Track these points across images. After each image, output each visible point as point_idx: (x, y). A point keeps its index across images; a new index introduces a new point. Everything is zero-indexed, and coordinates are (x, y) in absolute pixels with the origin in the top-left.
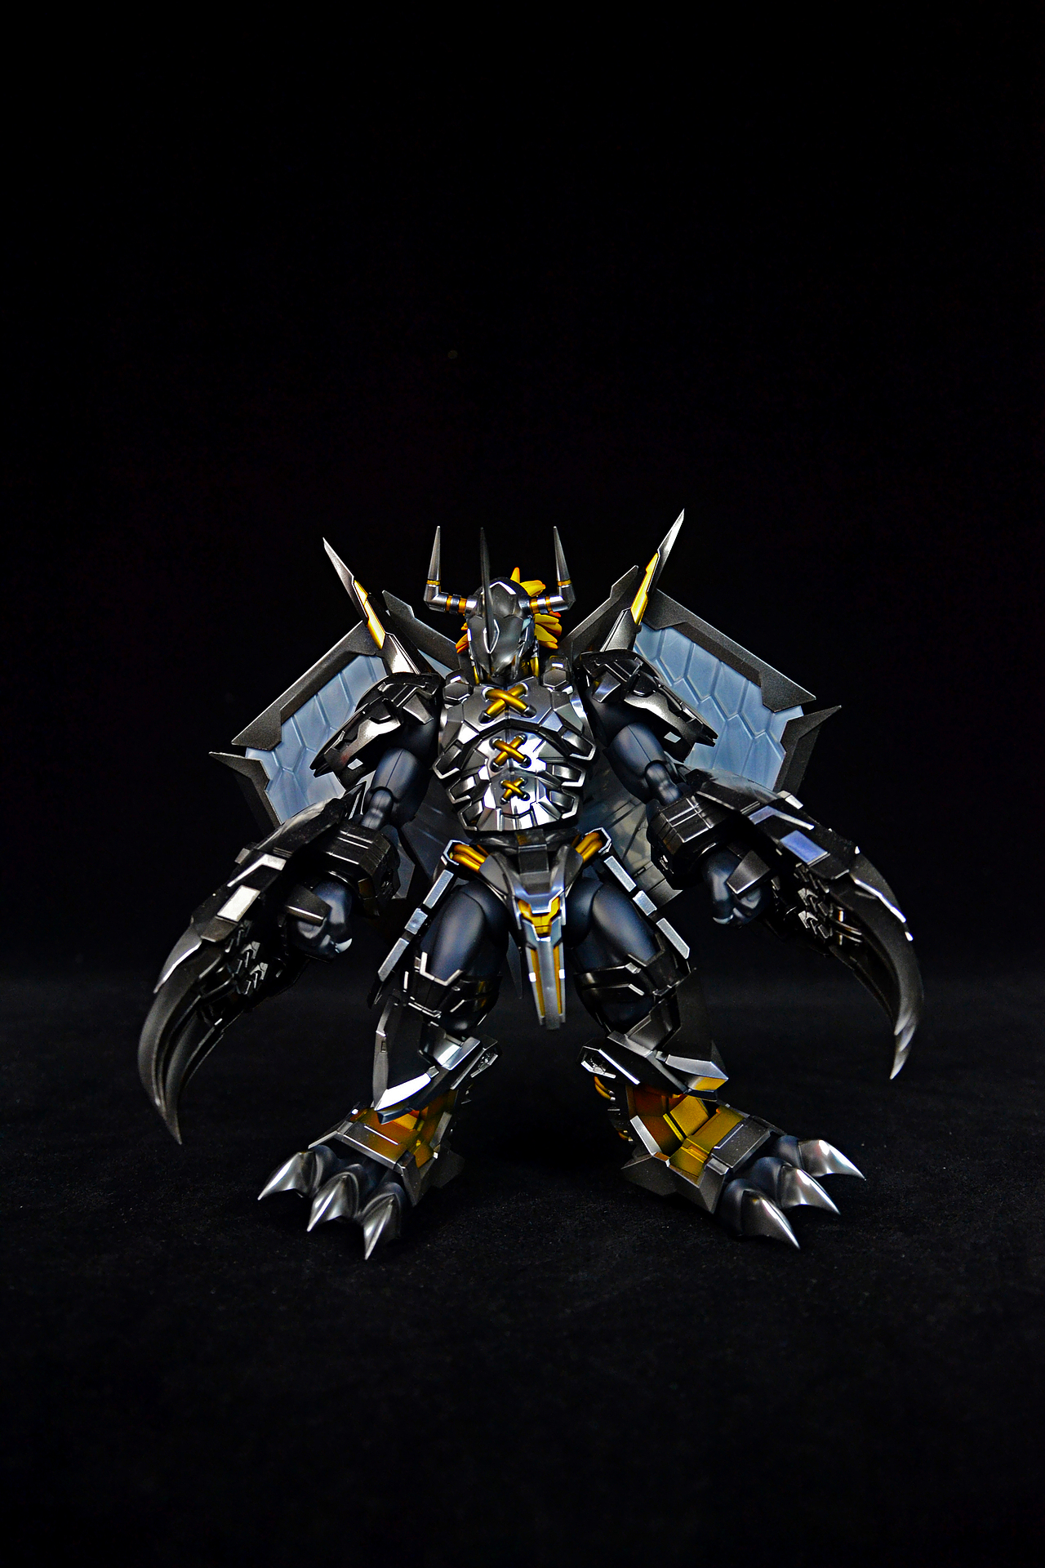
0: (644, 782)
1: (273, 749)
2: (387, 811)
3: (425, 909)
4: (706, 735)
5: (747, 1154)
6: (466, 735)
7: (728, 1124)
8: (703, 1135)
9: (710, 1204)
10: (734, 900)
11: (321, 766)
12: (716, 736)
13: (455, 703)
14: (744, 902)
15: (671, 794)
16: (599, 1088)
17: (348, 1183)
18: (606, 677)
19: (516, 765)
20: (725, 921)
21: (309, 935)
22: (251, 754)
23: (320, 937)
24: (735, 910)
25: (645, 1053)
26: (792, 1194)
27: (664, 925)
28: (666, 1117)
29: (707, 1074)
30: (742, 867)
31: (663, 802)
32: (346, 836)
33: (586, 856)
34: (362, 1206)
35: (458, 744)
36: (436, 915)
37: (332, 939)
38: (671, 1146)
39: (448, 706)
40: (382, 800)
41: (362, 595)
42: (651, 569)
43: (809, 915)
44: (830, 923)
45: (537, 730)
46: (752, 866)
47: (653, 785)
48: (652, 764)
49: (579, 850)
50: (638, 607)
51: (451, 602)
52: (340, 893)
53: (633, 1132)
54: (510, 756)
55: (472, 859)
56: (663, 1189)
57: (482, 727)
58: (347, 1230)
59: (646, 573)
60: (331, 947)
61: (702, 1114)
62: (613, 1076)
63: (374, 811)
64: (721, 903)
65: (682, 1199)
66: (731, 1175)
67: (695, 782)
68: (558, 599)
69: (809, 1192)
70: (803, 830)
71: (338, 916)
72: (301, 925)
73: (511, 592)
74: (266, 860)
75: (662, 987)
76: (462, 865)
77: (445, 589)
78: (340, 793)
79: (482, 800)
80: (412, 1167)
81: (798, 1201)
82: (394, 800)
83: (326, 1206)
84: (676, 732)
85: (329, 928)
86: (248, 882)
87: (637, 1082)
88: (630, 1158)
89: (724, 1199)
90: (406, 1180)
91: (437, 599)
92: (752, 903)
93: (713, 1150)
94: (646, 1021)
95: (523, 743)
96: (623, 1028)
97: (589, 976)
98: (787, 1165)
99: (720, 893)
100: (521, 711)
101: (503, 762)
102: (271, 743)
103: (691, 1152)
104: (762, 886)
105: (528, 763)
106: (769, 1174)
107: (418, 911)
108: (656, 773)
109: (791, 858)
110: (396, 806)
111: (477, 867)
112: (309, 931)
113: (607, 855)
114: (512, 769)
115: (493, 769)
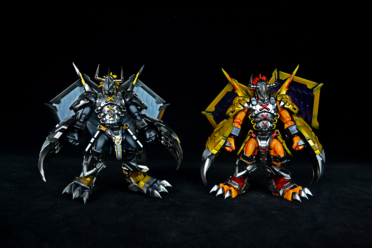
0: (134, 116)
1: (59, 104)
2: (85, 118)
3: (94, 138)
4: (146, 108)
5: (152, 183)
6: (102, 105)
7: (148, 178)
8: (144, 180)
9: (145, 192)
10: (150, 138)
11: (71, 108)
12: (147, 108)
13: (100, 98)
14: (152, 138)
15: (139, 118)
16: (124, 172)
17: (79, 190)
18: (129, 96)
19: (112, 111)
20: (148, 142)
21: (71, 142)
22: (54, 105)
23: (73, 142)
24: (150, 140)
25: (134, 165)
26: (160, 190)
27: (138, 141)
28: (137, 177)
29: (145, 168)
30: (152, 133)
31: (137, 120)
32: (78, 123)
33: (124, 129)
34: (82, 195)
35: (101, 106)
36: (96, 139)
37: (75, 143)
38: (138, 182)
39: (98, 99)
40: (84, 116)
41: (81, 75)
42: (137, 75)
43: (163, 141)
44: (167, 143)
45: (116, 105)
46: (154, 132)
47: (136, 116)
48: (135, 113)
49: (123, 127)
50: (134, 83)
51: (100, 79)
52: (77, 134)
53: (130, 180)
54: (111, 109)
55: (103, 129)
56: (136, 190)
57: (106, 104)
58: (80, 199)
59: (136, 76)
60: (75, 144)
61: (143, 177)
62: (128, 169)
63: (82, 118)
64: (148, 138)
65: (140, 191)
66: (149, 187)
67: (144, 116)
68: (121, 80)
69: (163, 189)
70: (164, 126)
71: (77, 138)
72: (69, 140)
73: (112, 78)
74: (63, 127)
75: (138, 152)
76: (101, 129)
77: (99, 76)
78: (74, 114)
79: (105, 118)
80: (90, 188)
81: (161, 191)
82: (86, 116)
83: (76, 194)
84: (140, 107)
85: (75, 140)
86: (60, 131)
87: (132, 170)
88: (130, 185)
89: (148, 191)
90: (89, 190)
91: (97, 78)
92: (153, 139)
93: (146, 183)
94: (135, 159)
95: (113, 107)
96: (130, 160)
97: (124, 151)
98: (159, 185)
99: (148, 136)
100: (113, 101)
101: (110, 110)
102: (58, 102)
103: (142, 183)
104: (155, 136)
105: (114, 111)
106: (156, 187)
107: (93, 138)
108: (136, 114)
109: (161, 131)
110: (87, 117)
111: (104, 130)
112: (71, 141)
113: (128, 129)
114: (111, 112)
115: (108, 112)
